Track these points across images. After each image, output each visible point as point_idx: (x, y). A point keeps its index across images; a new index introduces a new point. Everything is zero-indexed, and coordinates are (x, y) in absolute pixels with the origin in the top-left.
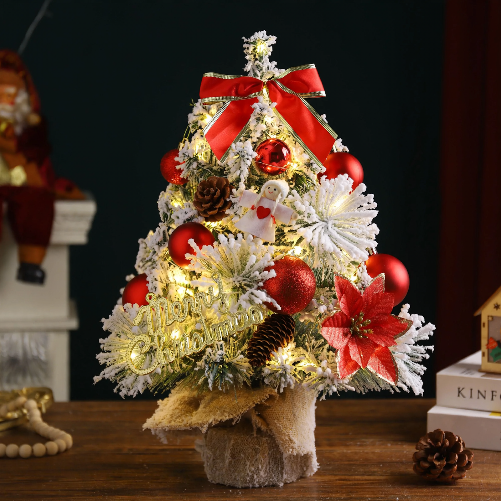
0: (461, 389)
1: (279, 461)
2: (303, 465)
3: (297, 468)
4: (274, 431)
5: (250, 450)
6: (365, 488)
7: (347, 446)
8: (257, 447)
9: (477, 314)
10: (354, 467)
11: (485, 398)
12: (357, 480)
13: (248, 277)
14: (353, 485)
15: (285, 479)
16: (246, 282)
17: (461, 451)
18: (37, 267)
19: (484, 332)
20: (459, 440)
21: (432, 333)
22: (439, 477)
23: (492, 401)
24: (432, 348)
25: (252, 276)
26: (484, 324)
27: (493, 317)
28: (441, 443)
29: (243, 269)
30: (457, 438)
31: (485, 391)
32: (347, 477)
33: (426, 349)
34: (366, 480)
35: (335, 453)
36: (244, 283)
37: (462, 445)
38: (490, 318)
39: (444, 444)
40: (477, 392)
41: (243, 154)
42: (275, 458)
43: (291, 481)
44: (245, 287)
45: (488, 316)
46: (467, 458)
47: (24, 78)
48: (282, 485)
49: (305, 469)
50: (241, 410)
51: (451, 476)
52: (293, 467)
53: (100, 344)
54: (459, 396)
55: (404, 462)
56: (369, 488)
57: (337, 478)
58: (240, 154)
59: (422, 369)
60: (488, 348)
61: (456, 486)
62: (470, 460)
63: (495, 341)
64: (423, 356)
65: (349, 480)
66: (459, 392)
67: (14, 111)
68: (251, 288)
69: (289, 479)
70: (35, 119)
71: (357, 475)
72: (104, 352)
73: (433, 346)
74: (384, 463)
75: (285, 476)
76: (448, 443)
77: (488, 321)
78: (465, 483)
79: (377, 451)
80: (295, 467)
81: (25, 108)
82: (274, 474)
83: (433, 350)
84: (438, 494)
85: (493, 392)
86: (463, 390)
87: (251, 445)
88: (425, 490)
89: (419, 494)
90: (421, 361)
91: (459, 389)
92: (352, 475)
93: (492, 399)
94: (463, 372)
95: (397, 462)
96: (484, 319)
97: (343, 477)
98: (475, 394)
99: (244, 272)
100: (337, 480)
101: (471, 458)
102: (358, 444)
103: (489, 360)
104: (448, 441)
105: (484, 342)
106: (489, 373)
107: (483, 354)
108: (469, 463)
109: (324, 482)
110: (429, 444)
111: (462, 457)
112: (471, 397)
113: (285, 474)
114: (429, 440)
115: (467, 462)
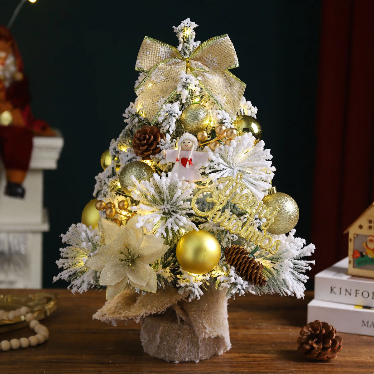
0: (333, 288)
1: (195, 343)
2: (215, 346)
3: (210, 349)
4: (192, 320)
5: (174, 335)
6: (262, 364)
7: (247, 329)
8: (179, 332)
9: (345, 232)
10: (253, 347)
11: (350, 294)
12: (255, 357)
13: (175, 206)
14: (253, 361)
15: (201, 357)
16: (173, 209)
17: (334, 338)
18: (19, 185)
19: (351, 246)
20: (333, 329)
21: (313, 252)
22: (316, 357)
23: (356, 298)
24: (313, 262)
25: (178, 205)
26: (351, 240)
27: (357, 235)
28: (319, 331)
29: (172, 199)
30: (331, 327)
31: (351, 290)
32: (247, 355)
33: (309, 263)
34: (261, 357)
35: (238, 335)
36: (171, 209)
37: (334, 333)
38: (356, 236)
39: (321, 332)
40: (345, 291)
41: (171, 112)
42: (193, 341)
43: (206, 358)
44: (172, 213)
45: (354, 234)
46: (338, 343)
47: (12, 46)
48: (197, 361)
49: (217, 349)
50: (166, 305)
51: (326, 356)
52: (207, 348)
53: (61, 252)
54: (331, 293)
55: (290, 343)
56: (264, 364)
57: (241, 355)
58: (169, 112)
59: (305, 278)
60: (353, 258)
61: (330, 364)
62: (340, 344)
63: (359, 252)
64: (307, 268)
65: (249, 357)
66: (332, 290)
67: (4, 71)
68: (176, 214)
69: (204, 357)
70: (19, 76)
71: (255, 353)
72: (63, 258)
73: (314, 261)
74: (275, 343)
75: (200, 355)
76: (324, 331)
77: (354, 238)
78: (337, 361)
79: (270, 333)
80: (208, 348)
81: (13, 69)
82: (191, 353)
83: (314, 264)
84: (316, 369)
85: (356, 291)
86: (335, 288)
87: (175, 331)
88: (306, 366)
89: (302, 370)
90: (305, 271)
91: (331, 287)
92: (251, 353)
93: (356, 296)
94: (335, 275)
95: (285, 343)
96: (351, 236)
97: (245, 355)
98: (343, 291)
99: (172, 202)
100: (241, 357)
101: (341, 342)
102: (256, 327)
103: (354, 267)
104: (324, 330)
105: (350, 252)
106: (354, 276)
107: (350, 262)
108: (340, 346)
109: (231, 358)
110: (310, 331)
111: (334, 342)
112: (340, 293)
113: (201, 353)
114: (310, 329)
115: (338, 346)
